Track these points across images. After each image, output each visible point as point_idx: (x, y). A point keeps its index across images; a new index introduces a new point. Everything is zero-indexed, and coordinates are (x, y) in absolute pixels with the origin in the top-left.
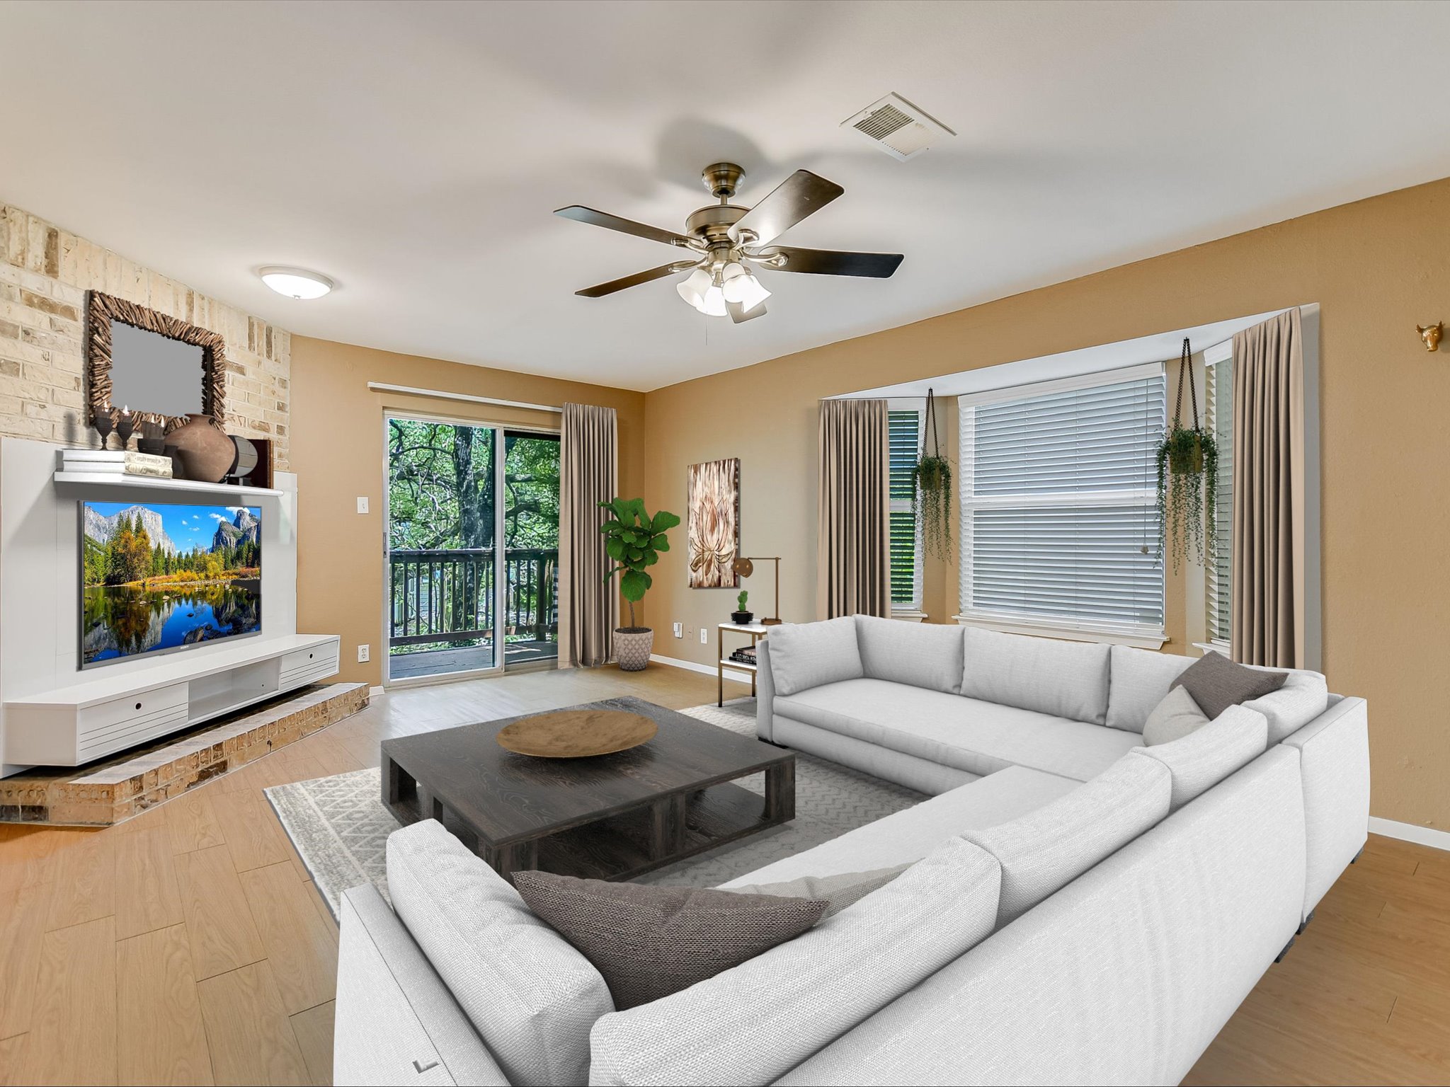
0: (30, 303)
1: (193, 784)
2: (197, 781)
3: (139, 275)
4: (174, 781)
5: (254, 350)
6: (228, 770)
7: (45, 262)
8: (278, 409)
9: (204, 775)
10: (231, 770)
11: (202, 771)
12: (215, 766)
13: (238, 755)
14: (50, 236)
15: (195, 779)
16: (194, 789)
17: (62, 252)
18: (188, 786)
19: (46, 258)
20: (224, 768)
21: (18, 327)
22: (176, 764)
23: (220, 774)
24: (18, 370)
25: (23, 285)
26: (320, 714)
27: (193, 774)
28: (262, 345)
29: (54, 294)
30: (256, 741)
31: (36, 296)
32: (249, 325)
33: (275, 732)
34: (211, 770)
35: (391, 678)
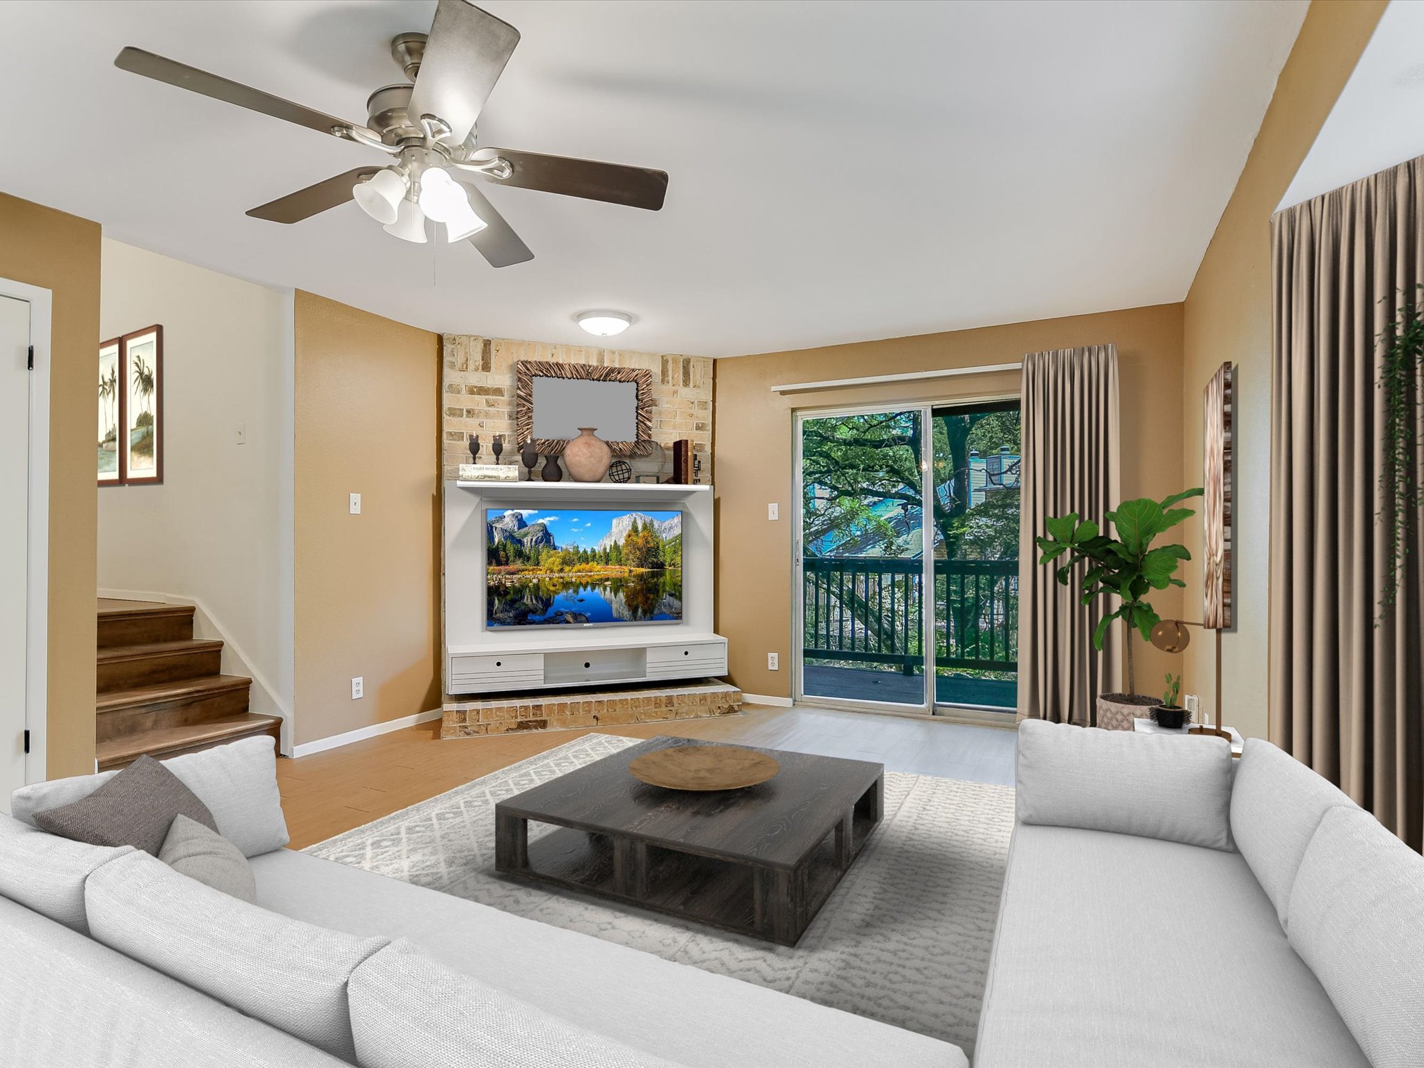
0: (472, 392)
1: (512, 729)
2: (516, 729)
3: (554, 351)
4: (493, 723)
5: (668, 382)
6: (548, 728)
7: (481, 363)
8: (696, 429)
9: (522, 726)
10: (549, 729)
11: (521, 722)
12: (534, 721)
13: (559, 719)
14: (485, 345)
15: (514, 726)
16: (511, 734)
17: (493, 352)
18: (507, 730)
19: (482, 360)
20: (544, 725)
21: (463, 409)
22: (497, 711)
23: (540, 729)
24: (463, 437)
25: (467, 382)
26: (663, 706)
27: (513, 723)
28: (678, 376)
29: (488, 382)
30: (579, 712)
31: (476, 387)
32: (662, 363)
33: (603, 710)
34: (530, 724)
35: (805, 694)
